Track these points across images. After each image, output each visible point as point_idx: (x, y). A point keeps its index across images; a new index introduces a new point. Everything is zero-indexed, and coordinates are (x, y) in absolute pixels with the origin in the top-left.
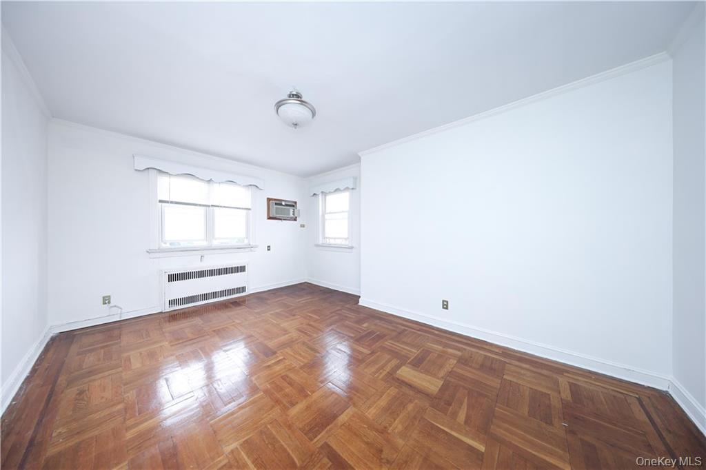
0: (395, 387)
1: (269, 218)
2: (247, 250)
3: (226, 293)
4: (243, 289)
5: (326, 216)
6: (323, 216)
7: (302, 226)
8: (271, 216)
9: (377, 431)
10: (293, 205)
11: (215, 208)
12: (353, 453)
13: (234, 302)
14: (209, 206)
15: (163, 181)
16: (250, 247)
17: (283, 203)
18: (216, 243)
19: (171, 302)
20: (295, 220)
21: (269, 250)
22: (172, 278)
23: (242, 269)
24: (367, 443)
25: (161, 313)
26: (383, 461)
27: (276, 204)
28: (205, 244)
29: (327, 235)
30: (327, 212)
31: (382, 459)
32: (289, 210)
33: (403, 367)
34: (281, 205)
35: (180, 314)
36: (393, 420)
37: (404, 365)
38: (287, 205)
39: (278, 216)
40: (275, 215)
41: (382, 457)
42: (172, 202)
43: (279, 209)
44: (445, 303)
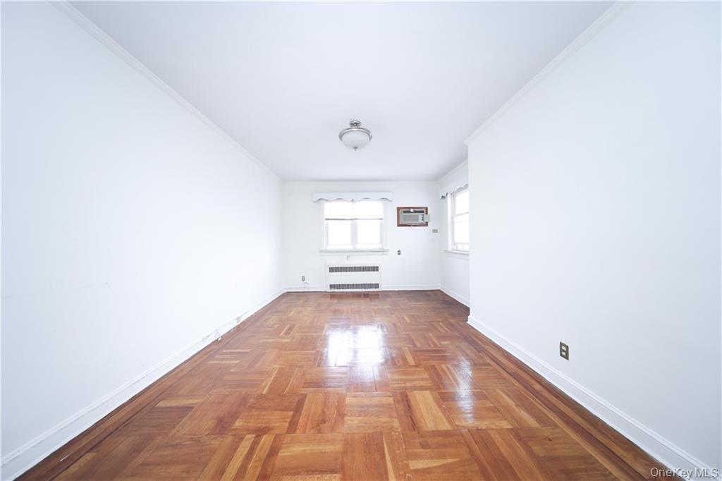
0: (394, 400)
1: (399, 225)
2: (380, 253)
3: (364, 286)
4: (377, 286)
5: (456, 219)
6: (452, 218)
7: (435, 231)
8: (400, 223)
9: (339, 412)
10: (424, 211)
11: (358, 221)
12: (310, 410)
13: (369, 294)
14: (352, 220)
15: (327, 206)
16: (382, 251)
17: (412, 210)
18: (359, 247)
19: (332, 286)
20: (426, 224)
21: (399, 254)
22: (332, 270)
23: (376, 269)
24: (324, 413)
25: (326, 292)
26: (318, 428)
27: (404, 212)
28: (351, 247)
29: (456, 241)
30: (457, 213)
31: (319, 426)
32: (418, 216)
33: (428, 392)
34: (410, 212)
35: (338, 295)
36: (357, 415)
37: (431, 391)
38: (415, 212)
39: (406, 223)
40: (404, 223)
41: (321, 425)
42: (331, 219)
43: (409, 216)
44: (564, 348)
